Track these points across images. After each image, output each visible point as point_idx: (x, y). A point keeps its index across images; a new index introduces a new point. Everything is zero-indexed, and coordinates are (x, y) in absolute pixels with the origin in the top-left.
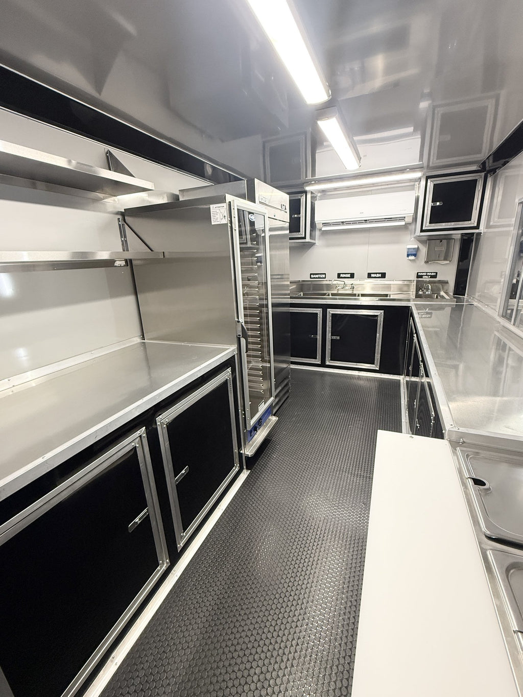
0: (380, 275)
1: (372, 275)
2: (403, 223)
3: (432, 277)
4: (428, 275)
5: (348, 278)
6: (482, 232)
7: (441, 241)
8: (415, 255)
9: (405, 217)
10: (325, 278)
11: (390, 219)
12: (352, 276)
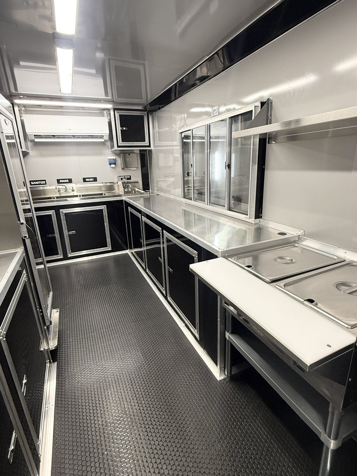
0: (93, 179)
1: (87, 180)
2: (103, 140)
3: (128, 179)
4: (126, 178)
5: (67, 183)
6: (152, 149)
7: (129, 155)
8: (115, 164)
9: (103, 136)
10: (46, 184)
11: (92, 137)
12: (70, 181)
